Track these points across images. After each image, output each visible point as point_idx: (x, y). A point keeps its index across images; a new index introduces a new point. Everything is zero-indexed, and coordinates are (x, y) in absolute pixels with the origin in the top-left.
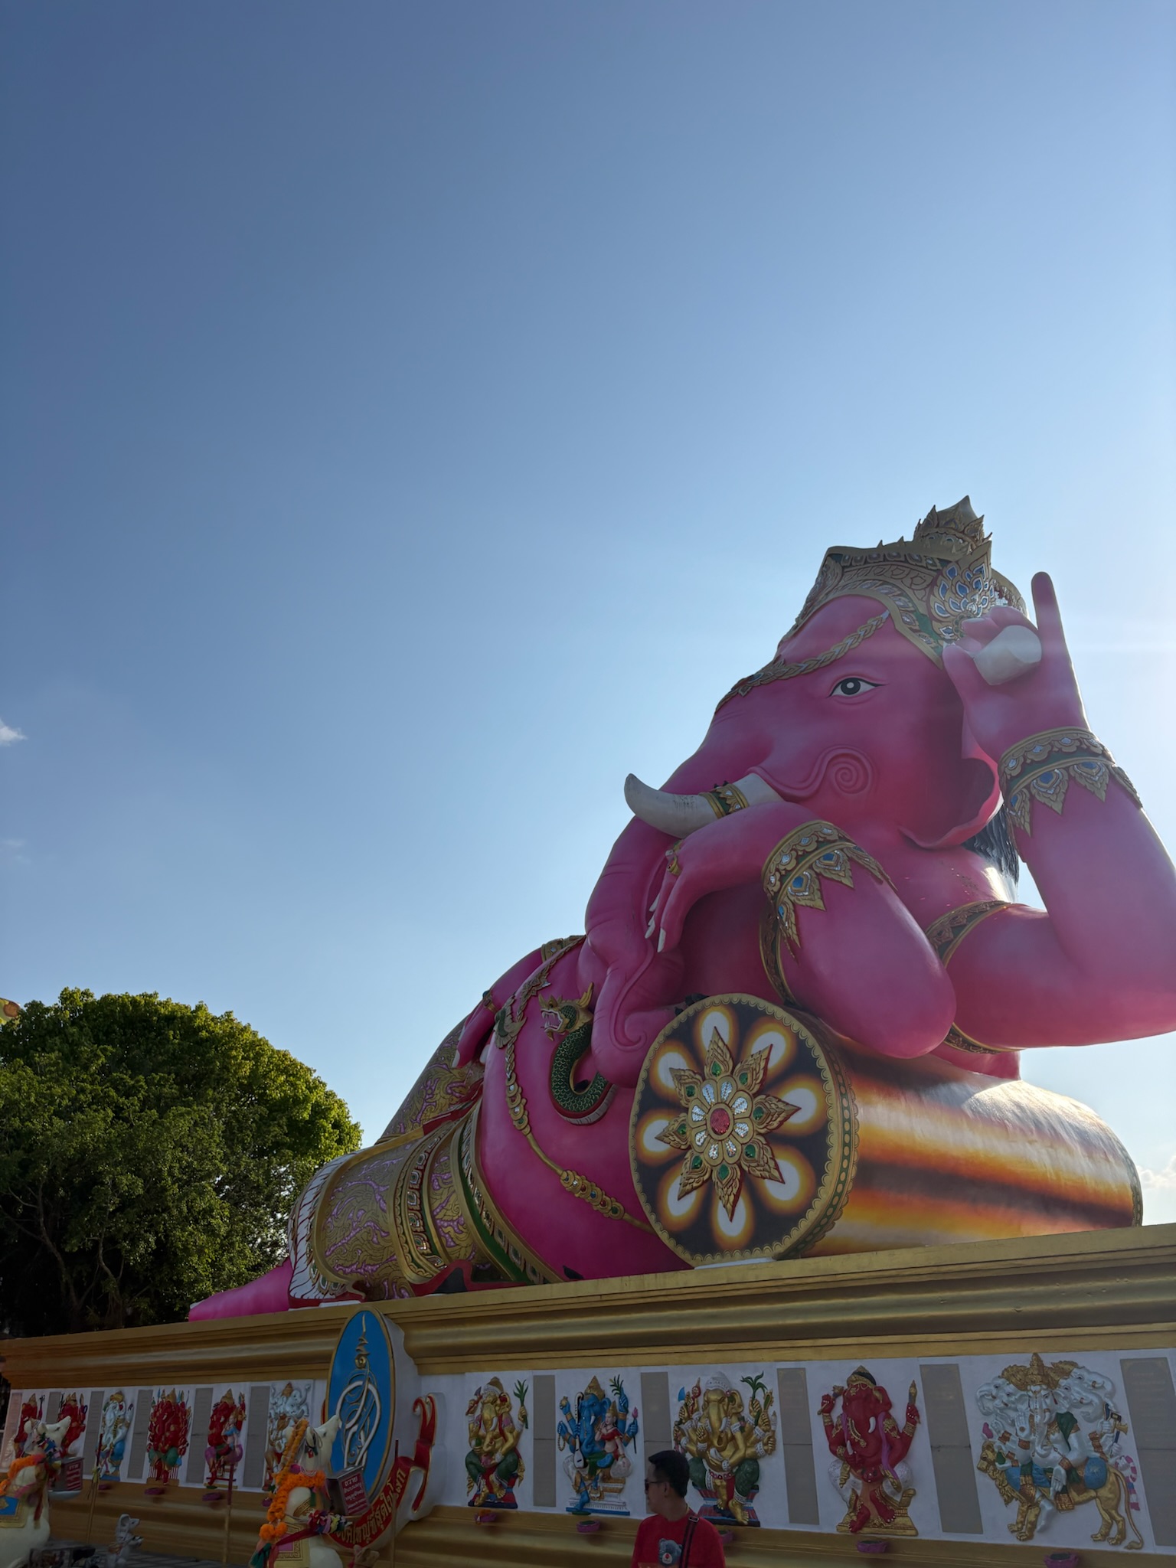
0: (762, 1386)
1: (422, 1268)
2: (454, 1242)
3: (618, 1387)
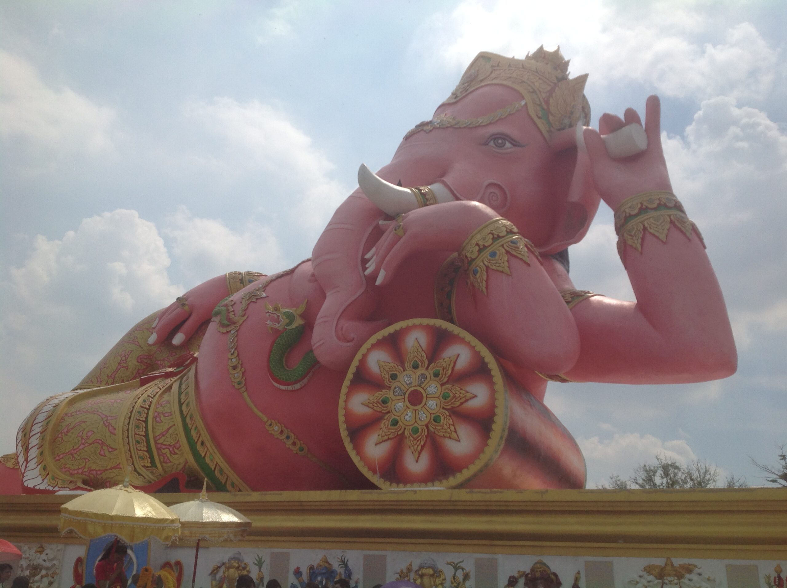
0: (463, 569)
1: (142, 475)
2: (170, 461)
3: (344, 564)
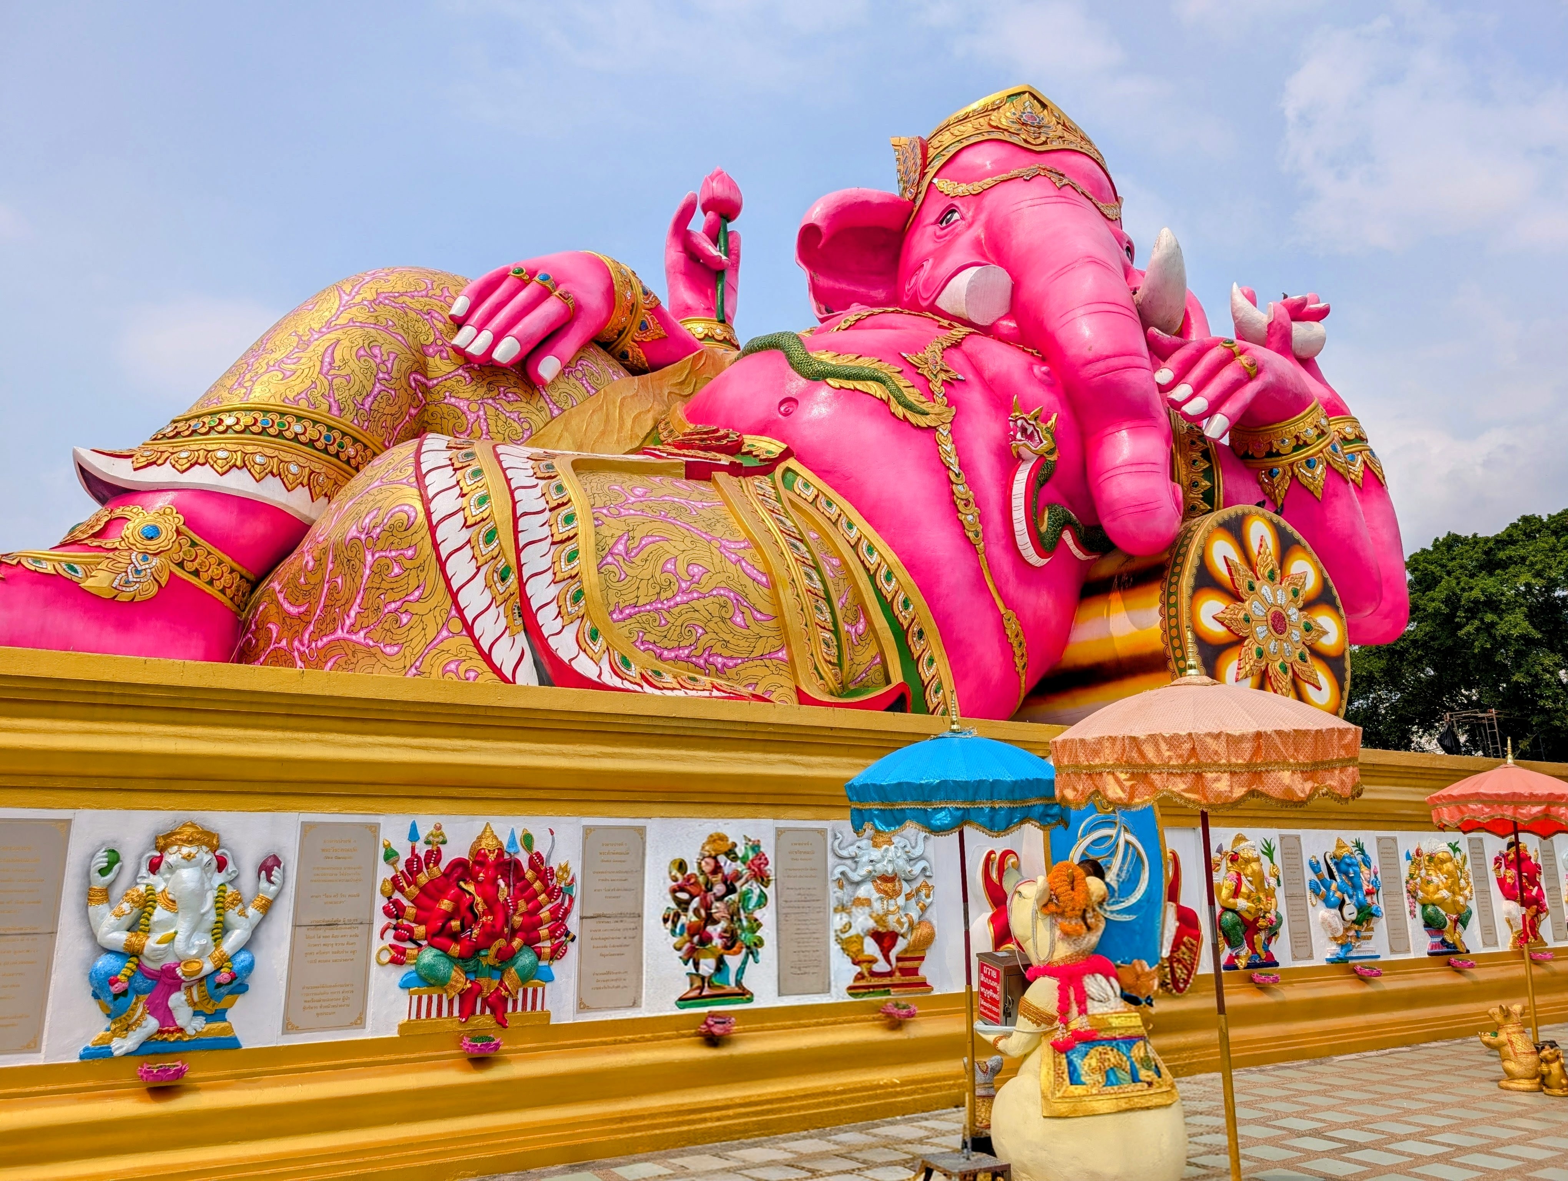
3: (1360, 848)
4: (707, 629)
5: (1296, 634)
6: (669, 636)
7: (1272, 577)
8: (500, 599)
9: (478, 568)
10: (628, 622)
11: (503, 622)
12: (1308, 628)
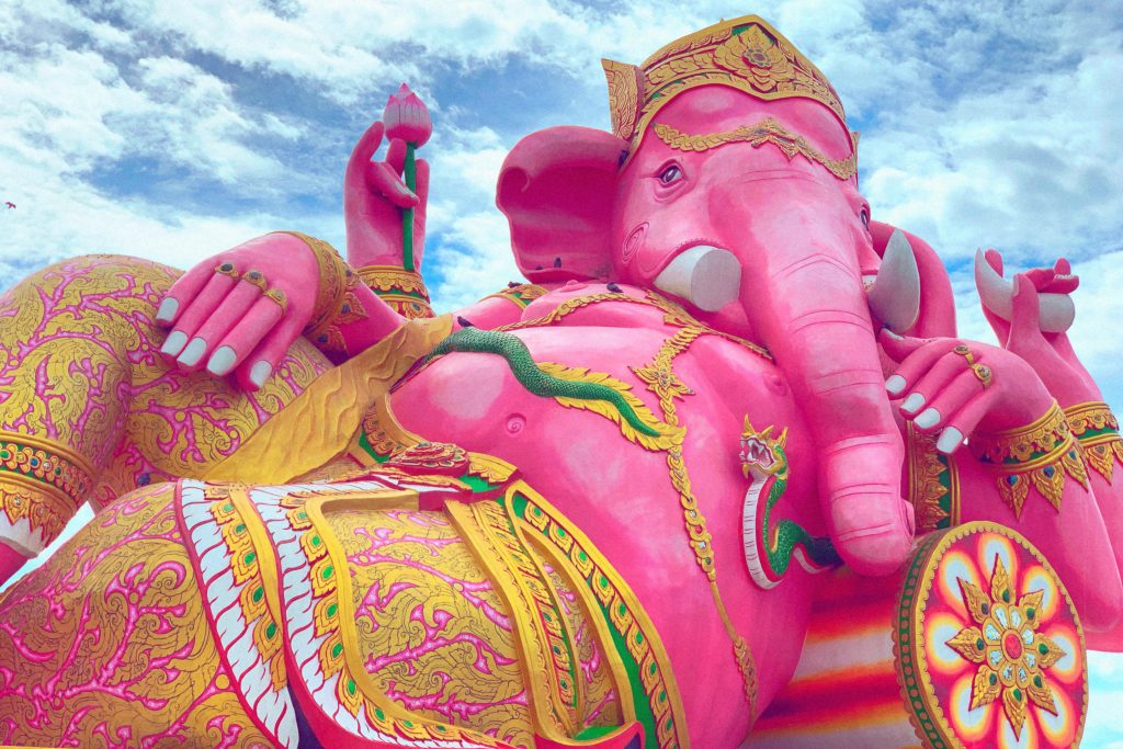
4: (453, 676)
5: (1031, 658)
6: (417, 685)
7: (1006, 599)
8: (266, 656)
9: (247, 626)
10: (381, 672)
11: (268, 678)
12: (1044, 651)
